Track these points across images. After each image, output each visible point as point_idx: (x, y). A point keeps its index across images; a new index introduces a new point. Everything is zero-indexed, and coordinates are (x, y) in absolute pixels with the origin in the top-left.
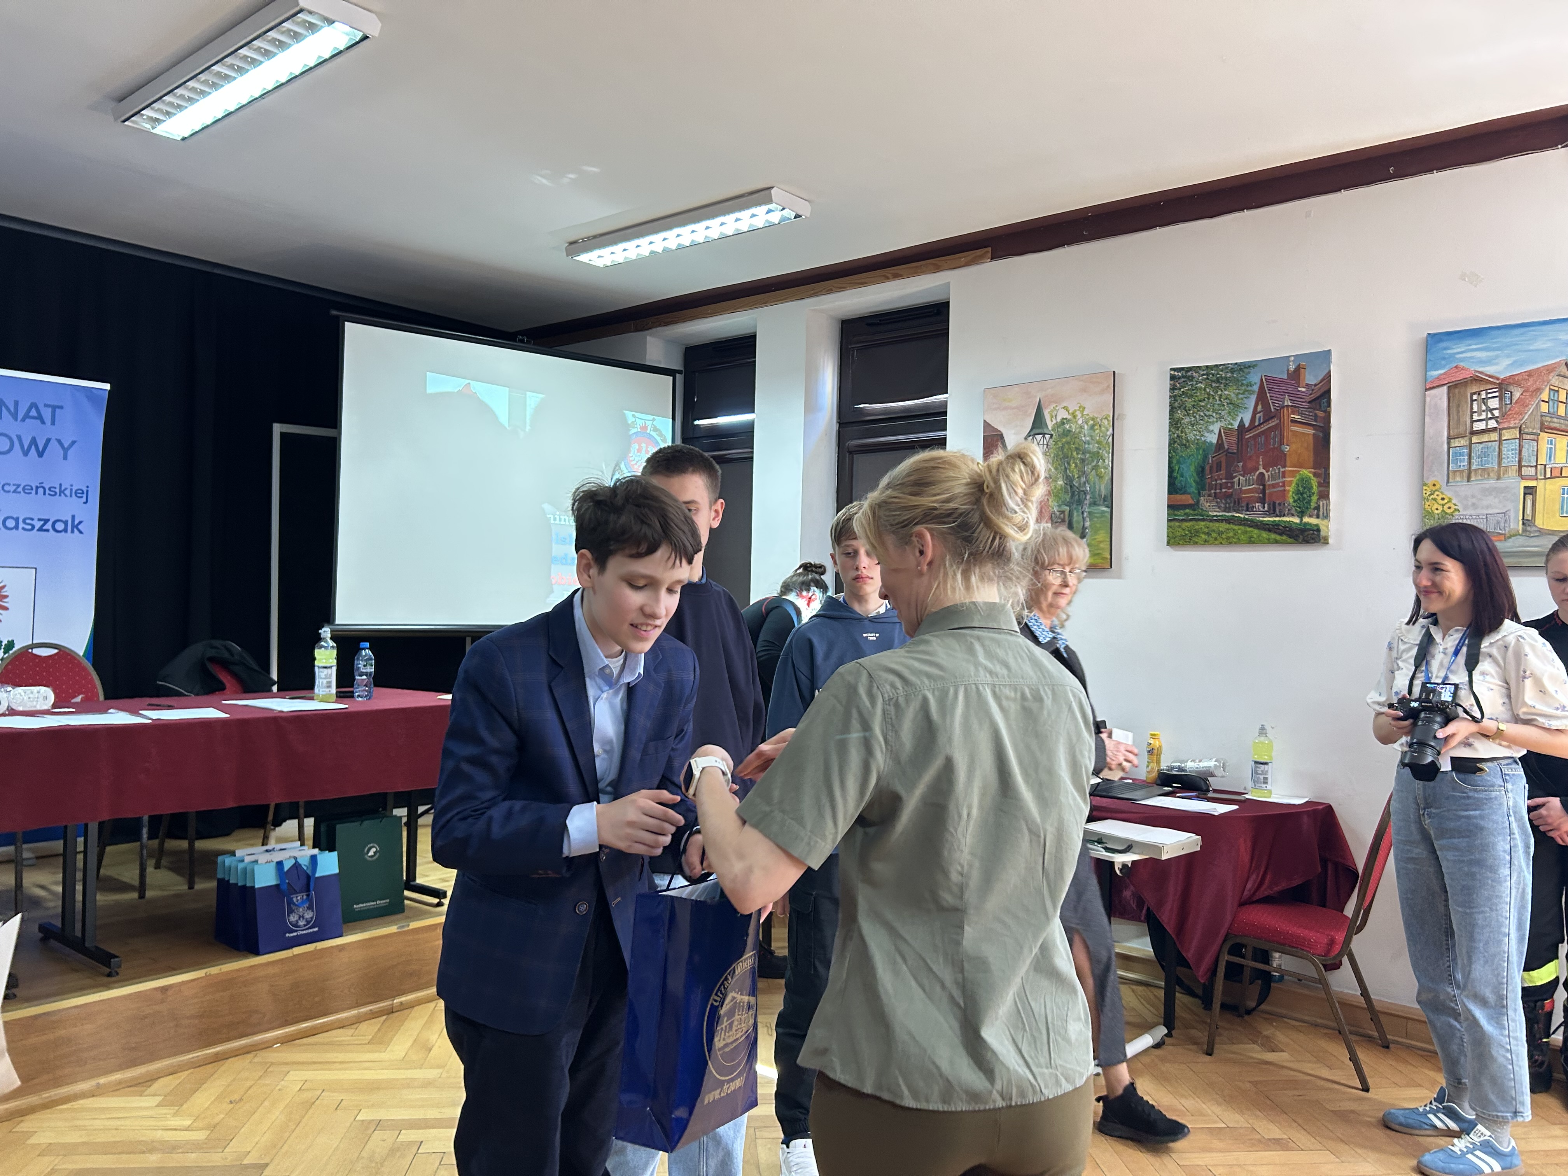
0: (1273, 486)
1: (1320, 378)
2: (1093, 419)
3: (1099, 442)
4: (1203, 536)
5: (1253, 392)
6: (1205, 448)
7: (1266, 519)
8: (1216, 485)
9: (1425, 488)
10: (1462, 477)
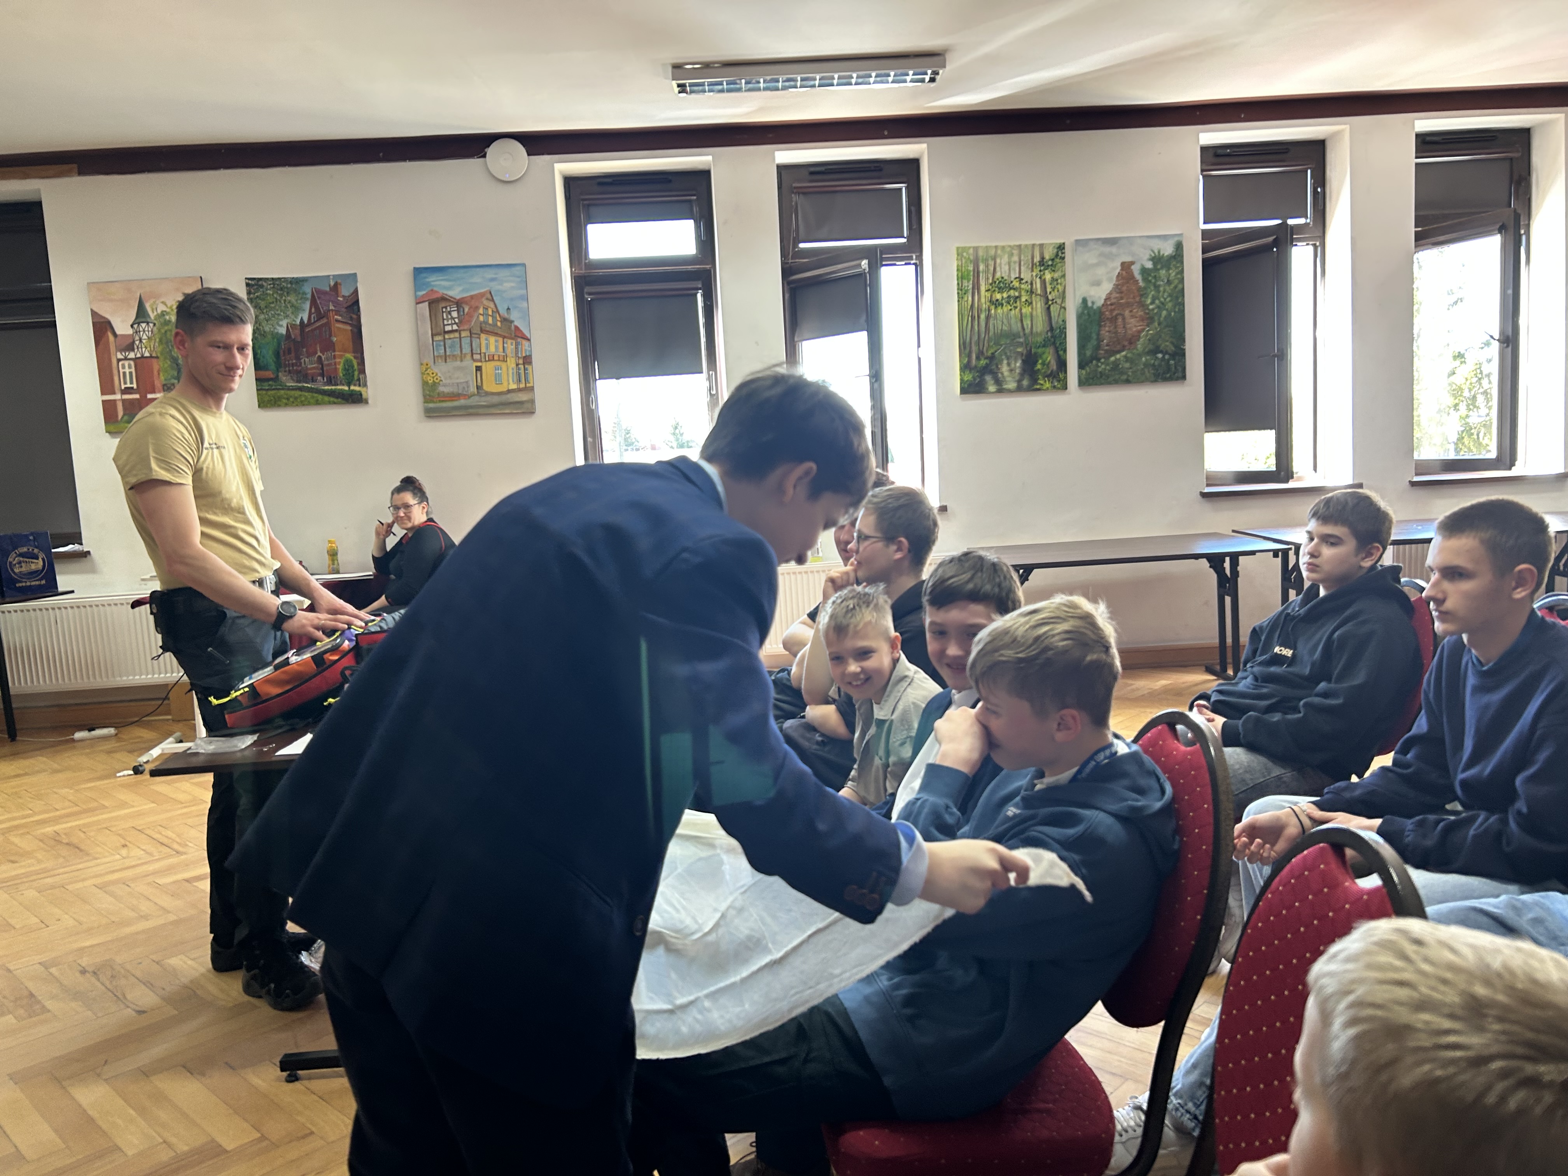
0: (328, 365)
1: (352, 292)
4: (284, 401)
5: (308, 299)
6: (277, 337)
7: (326, 388)
8: (289, 364)
9: (422, 366)
10: (442, 360)
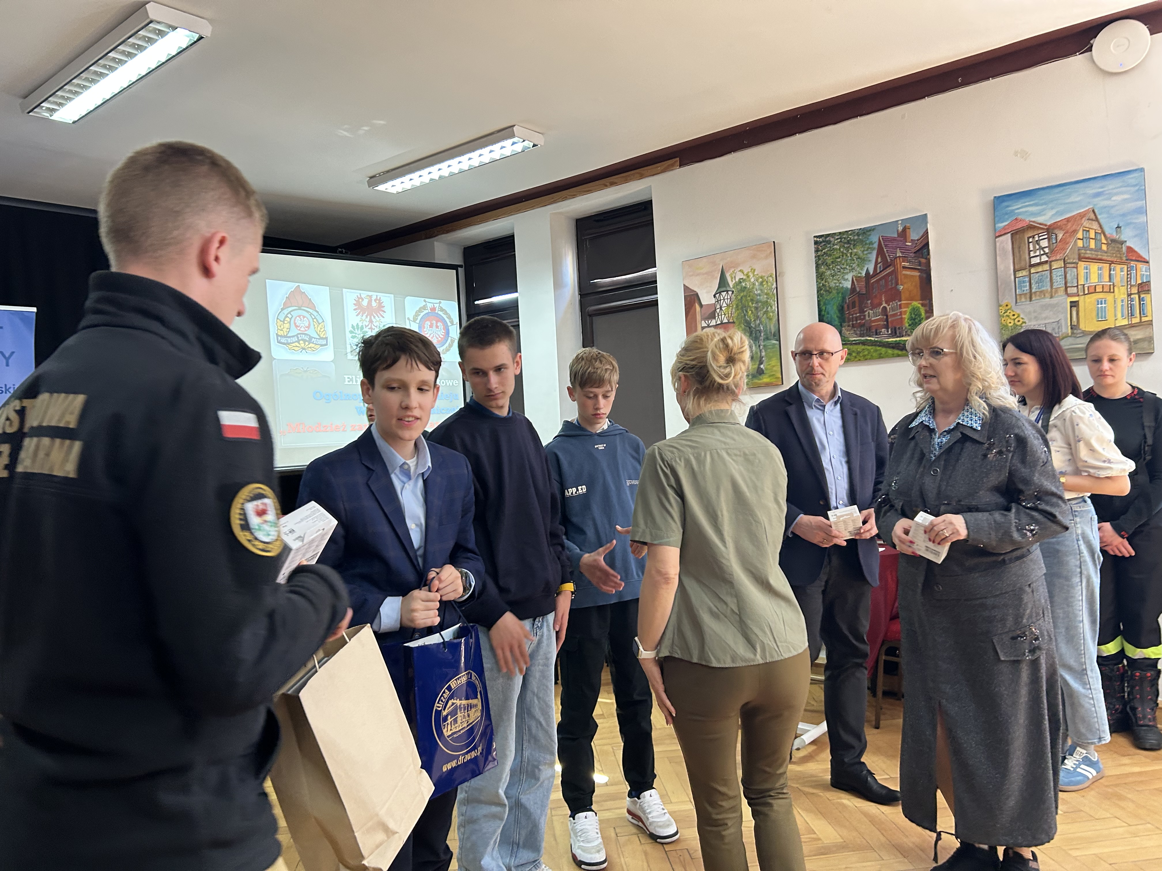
0: (894, 315)
1: (921, 234)
2: (761, 278)
3: (767, 294)
5: (874, 249)
6: (842, 292)
7: (890, 340)
8: (853, 318)
9: (1001, 308)
10: (1026, 298)
